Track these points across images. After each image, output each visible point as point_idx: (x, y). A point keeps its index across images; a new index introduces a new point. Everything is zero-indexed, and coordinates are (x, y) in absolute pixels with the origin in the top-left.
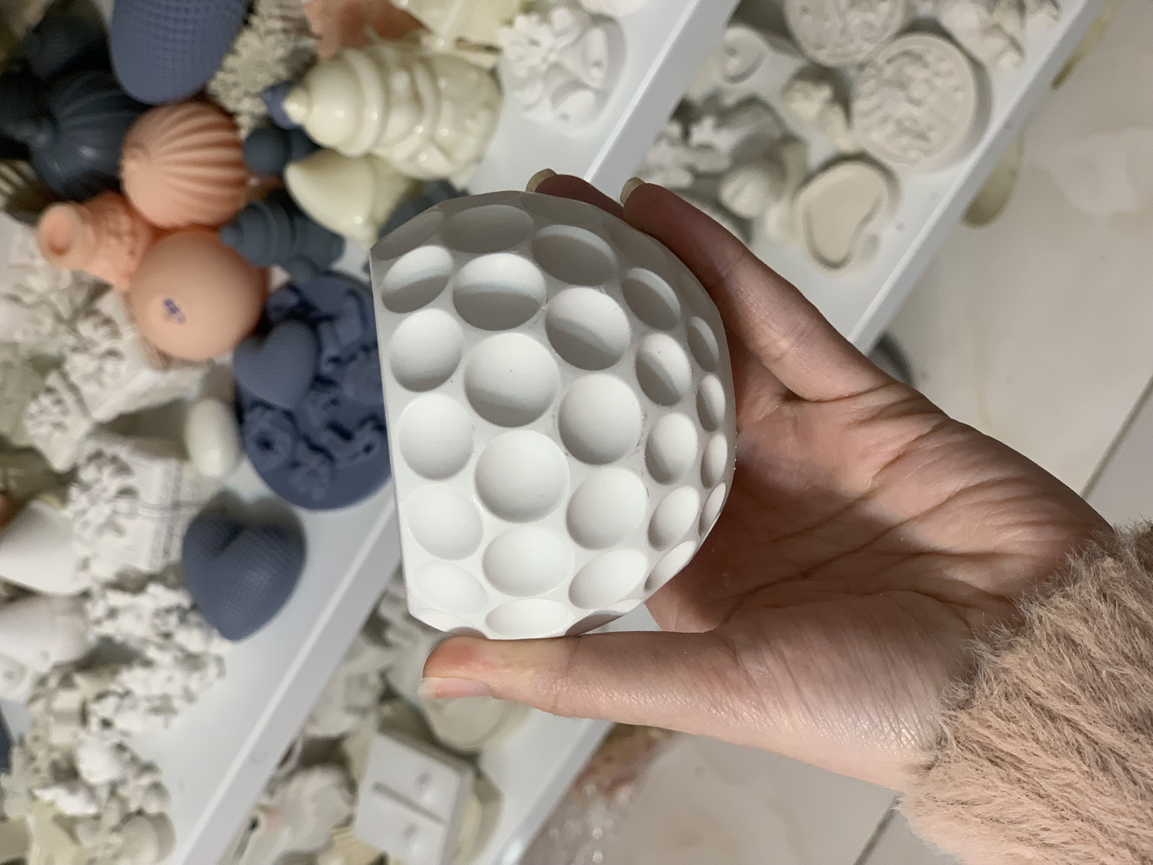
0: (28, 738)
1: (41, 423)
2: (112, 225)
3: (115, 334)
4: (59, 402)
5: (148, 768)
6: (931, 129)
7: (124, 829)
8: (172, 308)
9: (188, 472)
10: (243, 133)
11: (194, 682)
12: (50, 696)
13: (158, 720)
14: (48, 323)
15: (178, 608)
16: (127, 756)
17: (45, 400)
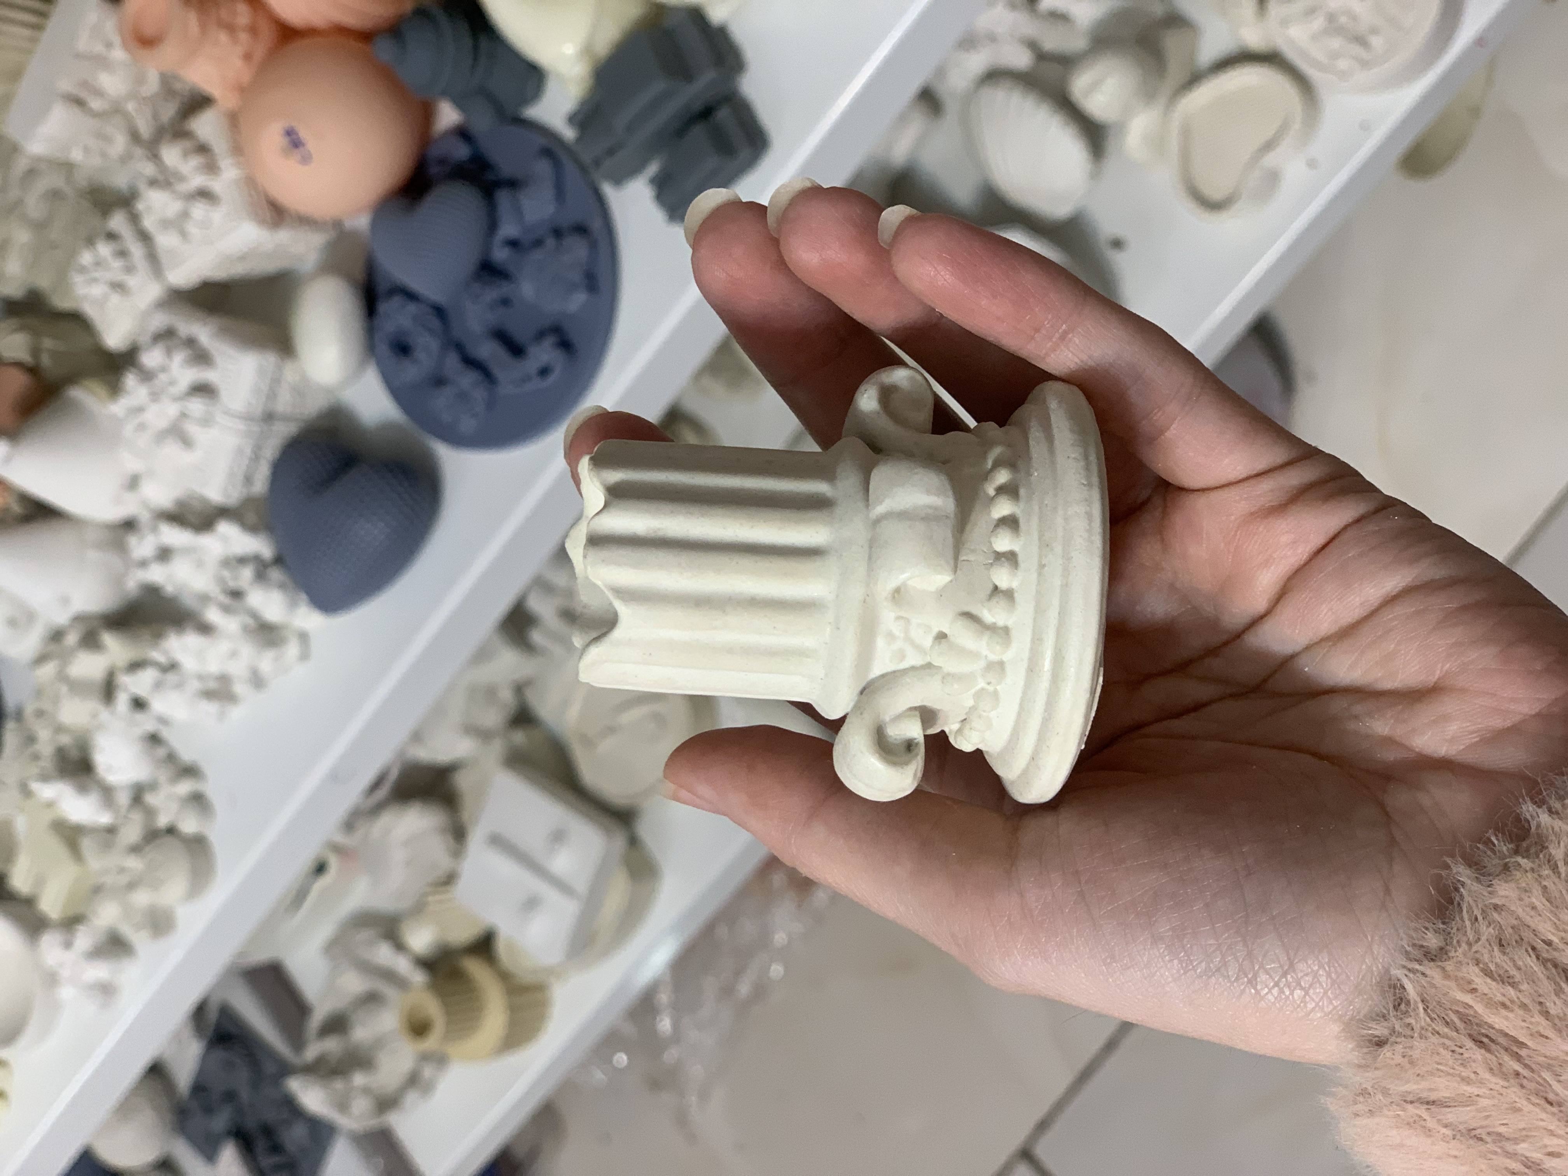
0: (29, 710)
1: (95, 280)
3: (211, 168)
4: (122, 254)
5: (189, 771)
6: (1374, 31)
7: (147, 849)
8: (294, 141)
9: (290, 373)
11: (266, 662)
12: (65, 657)
13: (210, 708)
14: (120, 142)
15: (256, 558)
16: (161, 752)
17: (104, 249)
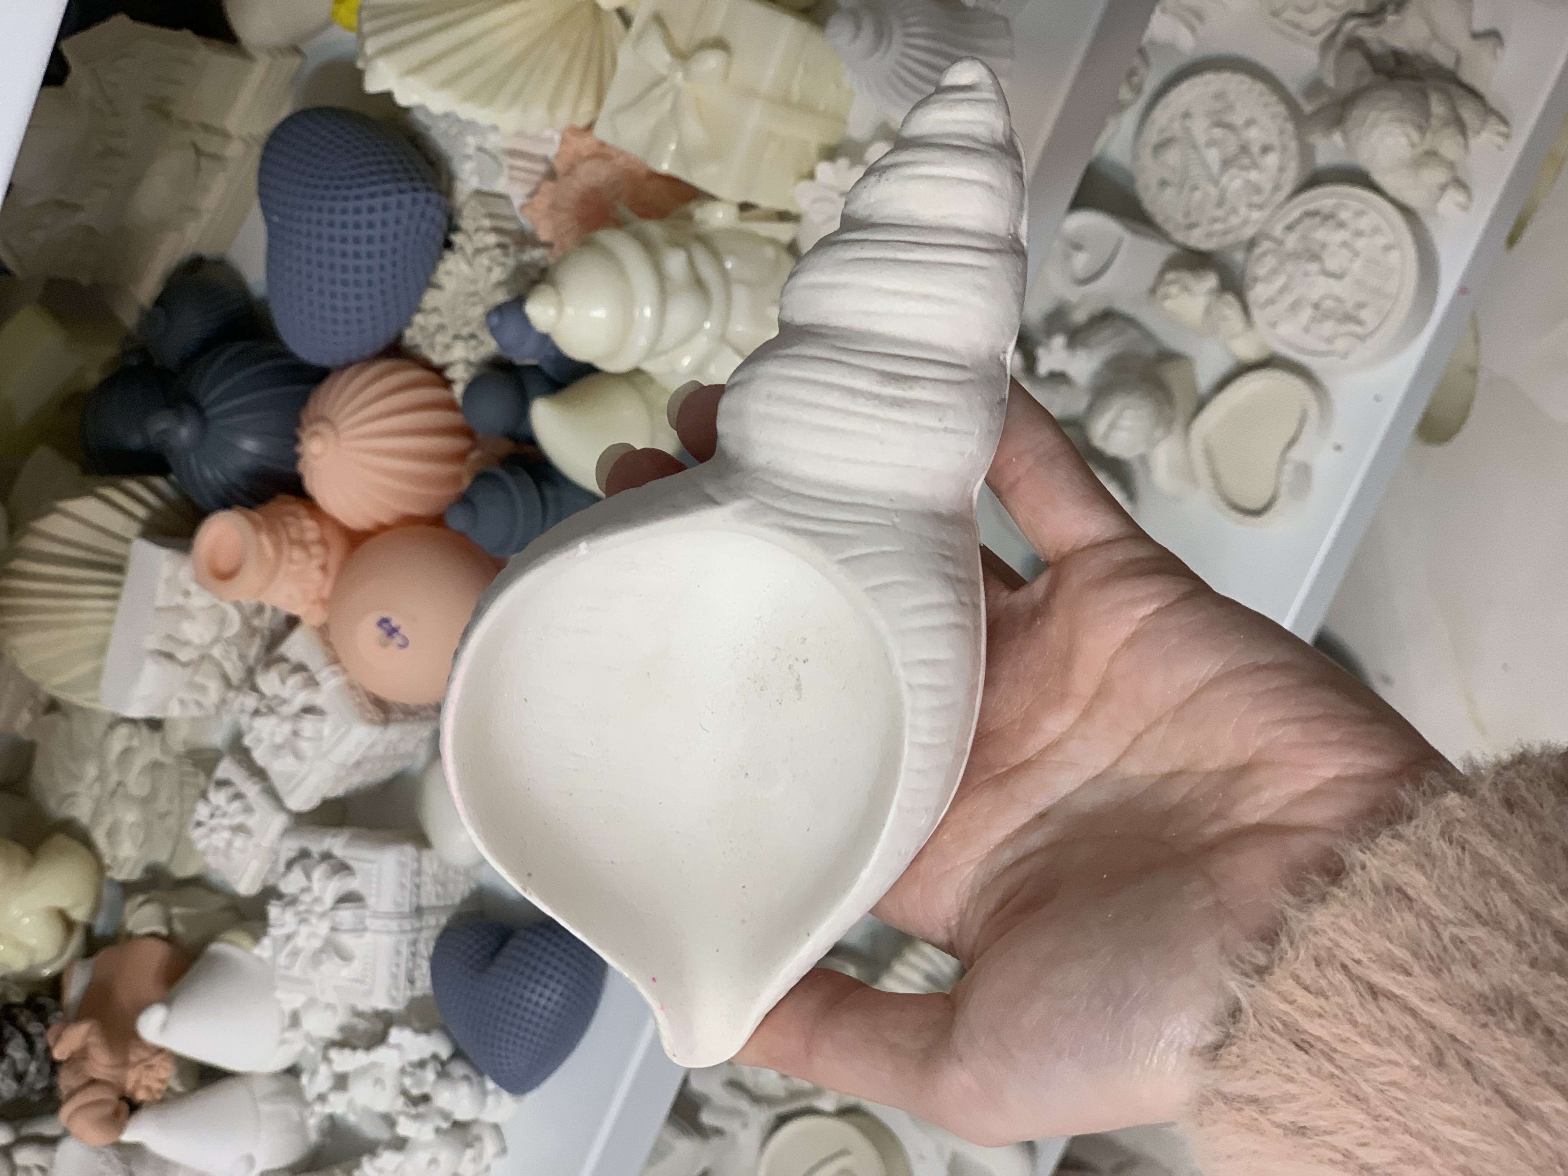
1: (214, 830)
2: (294, 533)
3: (312, 683)
4: (238, 796)
6: (1361, 306)
8: (388, 630)
9: (429, 863)
10: (458, 390)
11: (465, 1164)
14: (214, 688)
15: (435, 1057)
17: (218, 797)
